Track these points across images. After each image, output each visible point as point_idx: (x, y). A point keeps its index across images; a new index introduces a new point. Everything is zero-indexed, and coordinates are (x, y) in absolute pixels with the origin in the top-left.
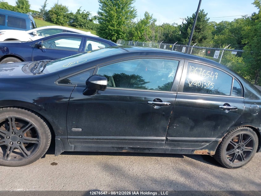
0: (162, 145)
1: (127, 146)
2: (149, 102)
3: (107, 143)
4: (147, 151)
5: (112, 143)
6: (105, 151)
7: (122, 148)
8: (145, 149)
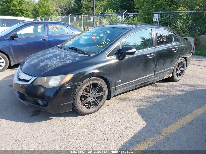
0: (152, 78)
1: (139, 84)
2: (147, 56)
3: (131, 85)
4: (147, 84)
5: (133, 84)
6: (131, 90)
7: (137, 86)
8: (146, 83)
